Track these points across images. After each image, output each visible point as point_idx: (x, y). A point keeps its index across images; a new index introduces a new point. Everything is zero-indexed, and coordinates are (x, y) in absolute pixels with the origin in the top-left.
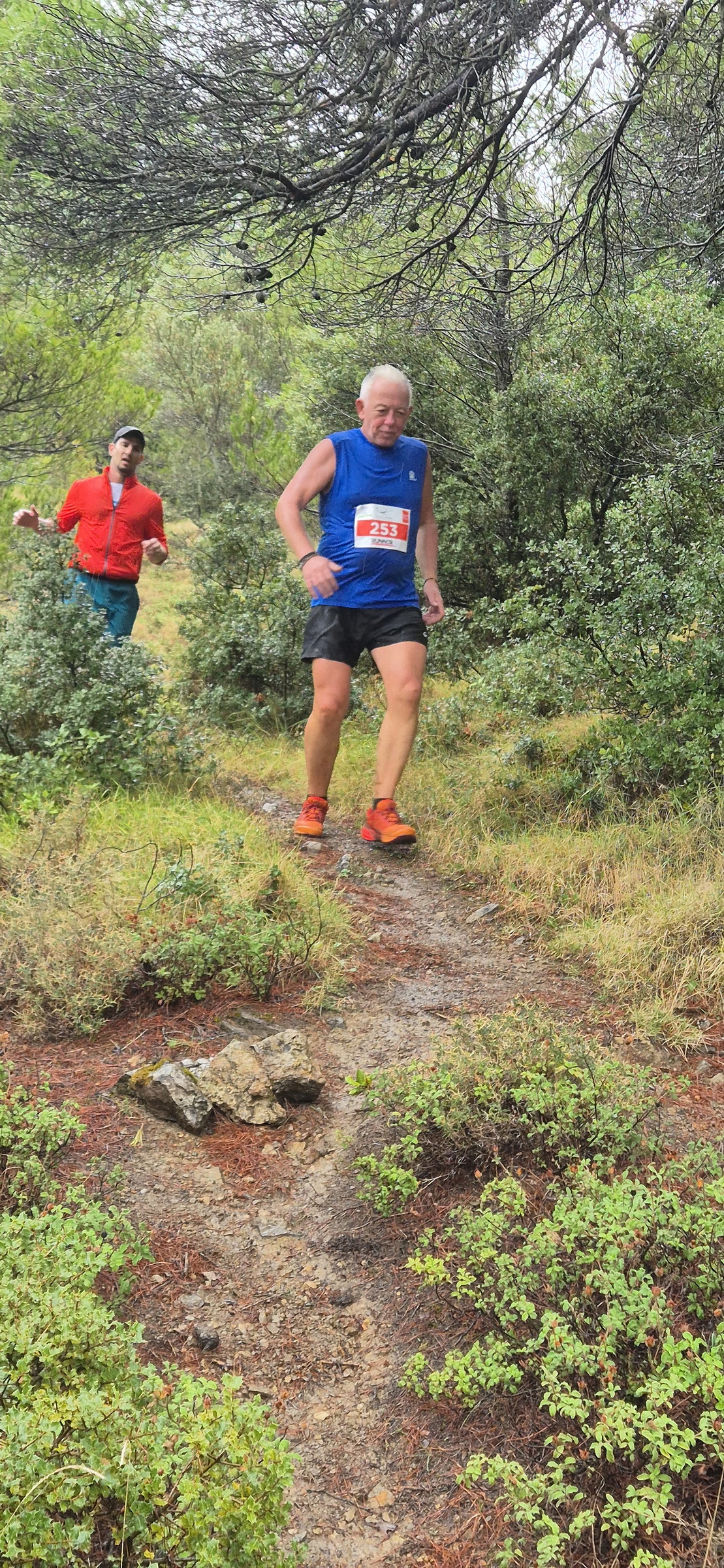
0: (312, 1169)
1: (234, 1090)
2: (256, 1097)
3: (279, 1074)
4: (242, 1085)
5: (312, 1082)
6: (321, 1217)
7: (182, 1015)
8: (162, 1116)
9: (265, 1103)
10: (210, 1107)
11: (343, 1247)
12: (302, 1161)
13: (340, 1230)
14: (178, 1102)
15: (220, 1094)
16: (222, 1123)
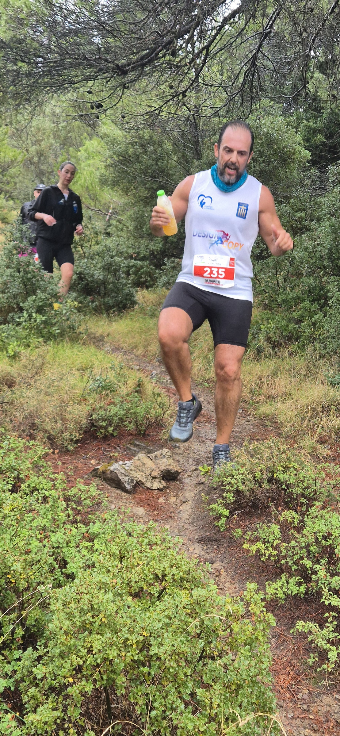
0: (181, 508)
1: (144, 475)
2: (154, 478)
3: (163, 468)
4: (148, 472)
5: (176, 471)
6: (191, 528)
7: (109, 442)
8: (114, 485)
9: (158, 480)
10: (135, 482)
11: (204, 540)
12: (177, 505)
13: (202, 533)
14: (122, 480)
15: (139, 476)
16: (139, 489)
